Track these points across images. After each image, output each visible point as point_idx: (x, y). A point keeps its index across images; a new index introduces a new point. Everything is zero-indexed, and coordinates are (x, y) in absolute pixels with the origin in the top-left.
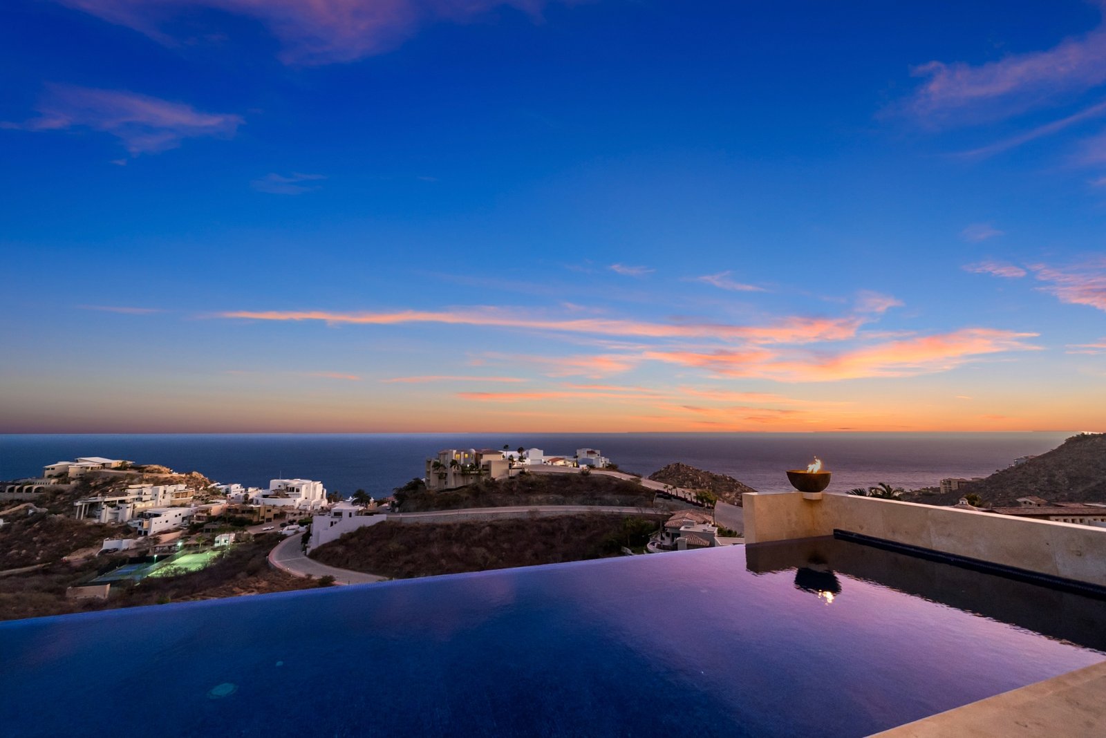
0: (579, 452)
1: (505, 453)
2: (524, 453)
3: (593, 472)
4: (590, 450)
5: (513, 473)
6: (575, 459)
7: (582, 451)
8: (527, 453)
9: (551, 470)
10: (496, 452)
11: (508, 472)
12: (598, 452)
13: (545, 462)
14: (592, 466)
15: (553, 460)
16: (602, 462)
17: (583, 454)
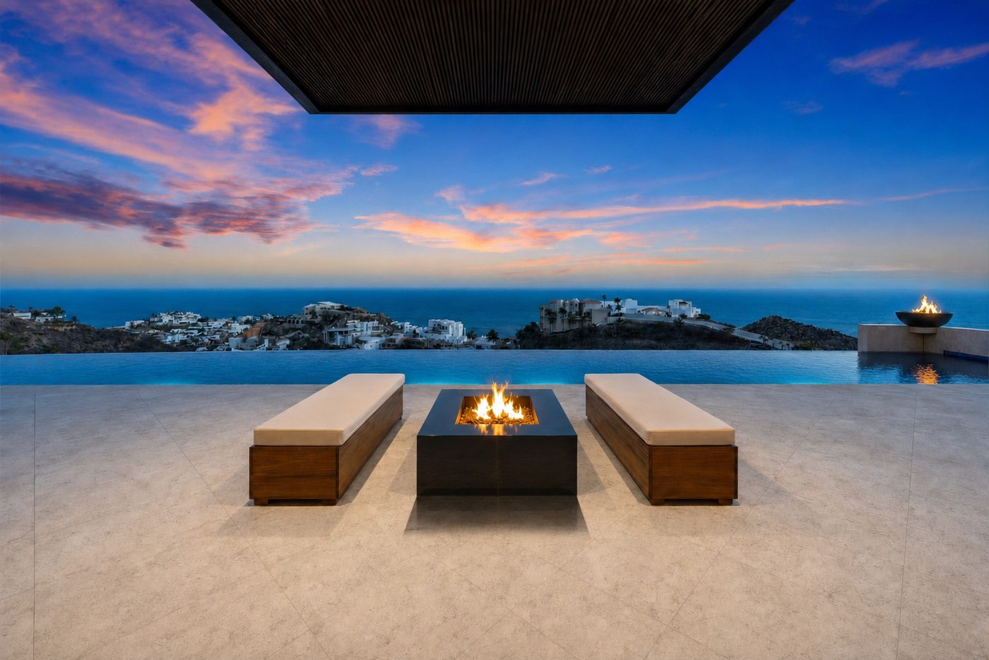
0: (670, 303)
1: (603, 303)
2: (621, 302)
3: (685, 321)
4: (682, 301)
5: (611, 320)
6: (668, 310)
7: (674, 301)
8: (623, 304)
9: (645, 319)
10: (595, 302)
11: (607, 319)
12: (691, 303)
13: (639, 312)
14: (684, 316)
15: (647, 310)
16: (693, 312)
17: (674, 304)
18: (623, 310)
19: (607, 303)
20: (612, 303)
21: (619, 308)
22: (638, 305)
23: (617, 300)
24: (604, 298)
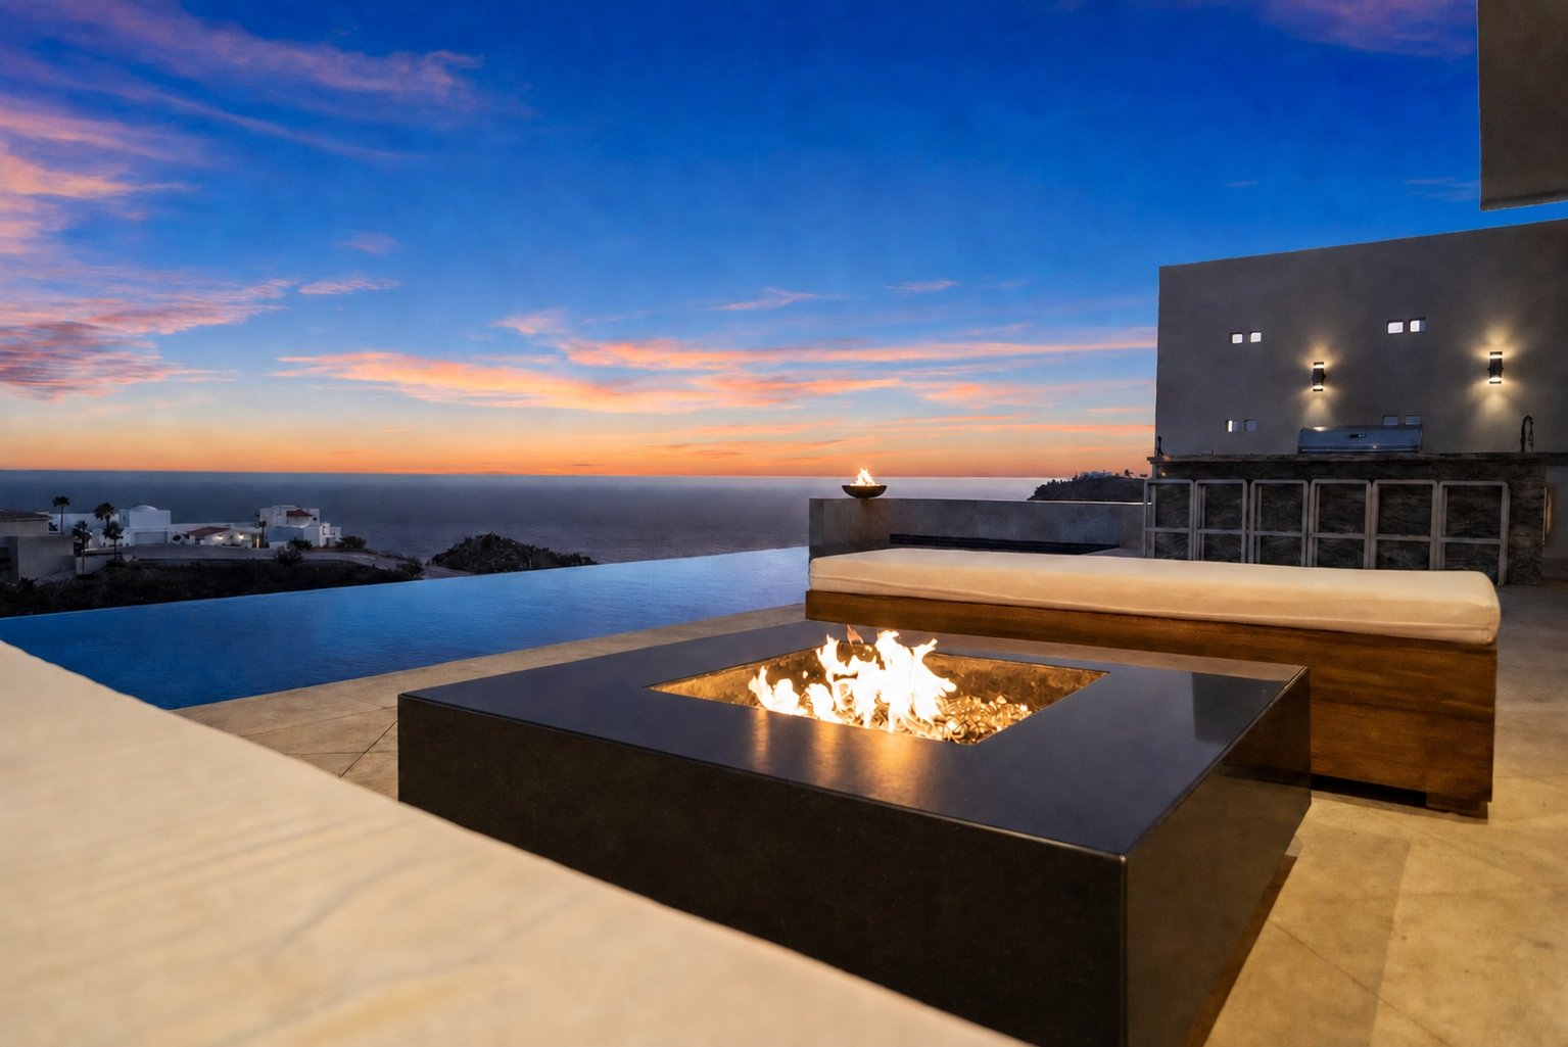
0: (264, 514)
1: (56, 519)
2: (115, 518)
3: (306, 556)
4: (294, 508)
5: (85, 565)
6: (259, 530)
7: (276, 509)
8: (125, 519)
9: (193, 556)
10: (27, 516)
11: (73, 566)
12: (315, 511)
13: (177, 538)
14: (301, 544)
15: (201, 534)
16: (324, 533)
17: (276, 517)
18: (127, 539)
19: (72, 519)
20: (90, 518)
21: (112, 531)
22: (173, 522)
23: (103, 510)
24: (61, 502)
